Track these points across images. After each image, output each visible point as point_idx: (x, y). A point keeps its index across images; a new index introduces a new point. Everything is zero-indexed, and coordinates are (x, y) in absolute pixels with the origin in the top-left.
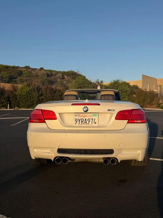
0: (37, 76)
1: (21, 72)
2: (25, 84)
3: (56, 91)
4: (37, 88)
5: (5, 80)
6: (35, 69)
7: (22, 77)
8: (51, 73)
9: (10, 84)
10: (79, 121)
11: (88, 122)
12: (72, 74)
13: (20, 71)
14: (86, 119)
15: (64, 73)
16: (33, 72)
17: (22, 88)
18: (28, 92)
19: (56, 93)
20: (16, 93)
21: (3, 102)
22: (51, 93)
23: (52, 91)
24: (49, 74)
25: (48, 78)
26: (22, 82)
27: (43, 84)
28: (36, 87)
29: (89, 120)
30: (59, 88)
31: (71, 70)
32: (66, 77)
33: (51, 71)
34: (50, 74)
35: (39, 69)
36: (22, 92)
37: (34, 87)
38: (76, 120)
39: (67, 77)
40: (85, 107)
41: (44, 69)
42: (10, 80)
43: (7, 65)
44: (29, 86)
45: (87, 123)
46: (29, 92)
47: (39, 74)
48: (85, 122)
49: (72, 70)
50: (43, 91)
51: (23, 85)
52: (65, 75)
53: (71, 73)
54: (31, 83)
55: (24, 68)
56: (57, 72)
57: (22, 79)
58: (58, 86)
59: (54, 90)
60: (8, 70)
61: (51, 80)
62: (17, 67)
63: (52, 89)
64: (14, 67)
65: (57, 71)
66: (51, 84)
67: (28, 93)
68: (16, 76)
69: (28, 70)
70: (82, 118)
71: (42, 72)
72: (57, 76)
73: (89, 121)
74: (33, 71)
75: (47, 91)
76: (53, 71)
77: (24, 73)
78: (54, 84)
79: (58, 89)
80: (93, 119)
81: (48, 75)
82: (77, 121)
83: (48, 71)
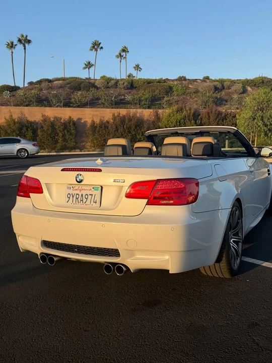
0: (197, 92)
1: (171, 88)
2: (175, 108)
3: (226, 117)
4: (194, 114)
5: (144, 105)
6: (195, 80)
7: (170, 97)
8: (223, 85)
9: (151, 110)
10: (73, 197)
11: (85, 200)
12: (263, 82)
13: (169, 87)
14: (82, 195)
15: (246, 83)
16: (190, 86)
17: (170, 116)
18: (178, 121)
19: (226, 119)
20: (160, 124)
21: (141, 138)
22: (217, 120)
23: (220, 116)
24: (218, 86)
25: (215, 95)
26: (170, 104)
27: (205, 105)
28: (192, 111)
29: (86, 197)
30: (233, 111)
31: (261, 76)
32: (249, 89)
33: (222, 81)
34: (220, 87)
35: (202, 79)
36: (168, 121)
37: (188, 112)
38: (69, 195)
39: (251, 88)
40: (78, 175)
41: (210, 78)
42: (153, 102)
43: (149, 79)
44: (181, 110)
45: (84, 202)
46: (180, 122)
47: (200, 89)
48: (81, 200)
49: (263, 76)
50: (204, 119)
51: (171, 111)
52: (248, 86)
53: (261, 81)
54: (184, 105)
55: (176, 80)
56: (233, 81)
57: (169, 100)
58: (233, 107)
59: (223, 115)
60: (150, 86)
61: (220, 98)
62: (164, 80)
63: (220, 113)
64: (159, 81)
65: (233, 79)
66: (220, 105)
67: (178, 123)
68: (162, 96)
69: (181, 84)
70: (78, 192)
71: (205, 84)
72: (233, 89)
73: (87, 199)
74: (191, 84)
75: (209, 117)
76: (226, 81)
77: (174, 89)
78: (225, 105)
79: (231, 112)
80: (92, 195)
81: (216, 89)
82: (69, 198)
83: (217, 81)
